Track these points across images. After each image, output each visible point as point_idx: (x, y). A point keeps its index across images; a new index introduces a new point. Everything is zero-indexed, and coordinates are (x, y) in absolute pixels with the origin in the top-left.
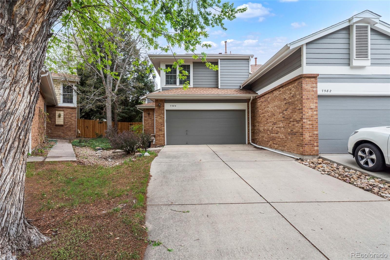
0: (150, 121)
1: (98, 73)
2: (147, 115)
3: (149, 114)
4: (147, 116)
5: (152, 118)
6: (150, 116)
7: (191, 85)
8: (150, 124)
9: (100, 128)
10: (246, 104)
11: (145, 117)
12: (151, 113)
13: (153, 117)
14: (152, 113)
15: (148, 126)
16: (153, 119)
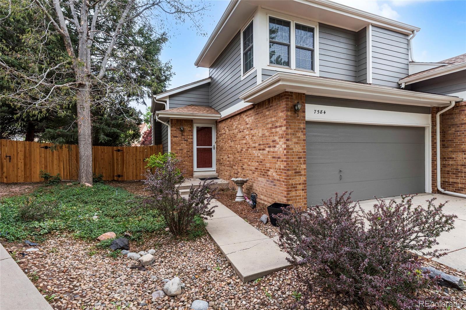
0: (184, 145)
1: (55, 24)
2: (178, 134)
3: (182, 131)
4: (177, 136)
5: (189, 140)
6: (186, 134)
7: (316, 71)
8: (185, 151)
9: (45, 158)
10: (430, 115)
11: (173, 136)
12: (187, 128)
13: (191, 137)
14: (189, 129)
15: (180, 155)
16: (191, 140)
